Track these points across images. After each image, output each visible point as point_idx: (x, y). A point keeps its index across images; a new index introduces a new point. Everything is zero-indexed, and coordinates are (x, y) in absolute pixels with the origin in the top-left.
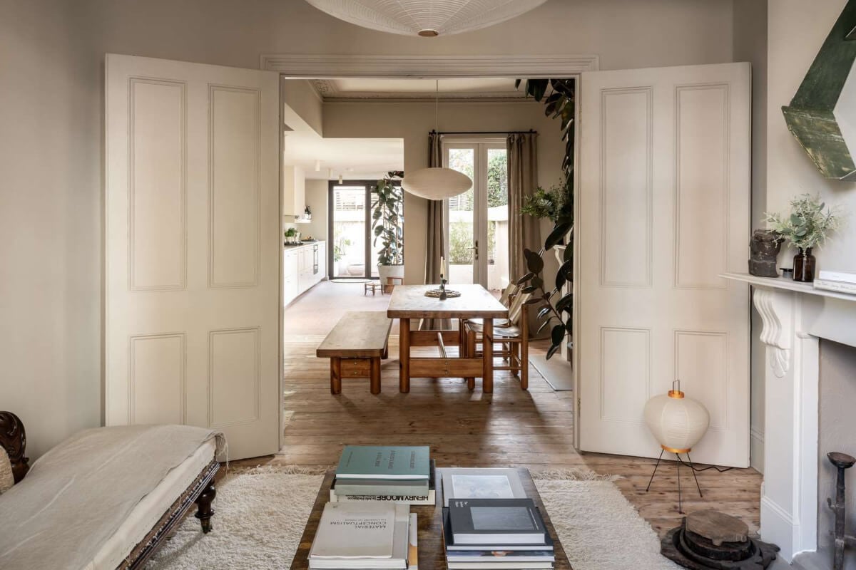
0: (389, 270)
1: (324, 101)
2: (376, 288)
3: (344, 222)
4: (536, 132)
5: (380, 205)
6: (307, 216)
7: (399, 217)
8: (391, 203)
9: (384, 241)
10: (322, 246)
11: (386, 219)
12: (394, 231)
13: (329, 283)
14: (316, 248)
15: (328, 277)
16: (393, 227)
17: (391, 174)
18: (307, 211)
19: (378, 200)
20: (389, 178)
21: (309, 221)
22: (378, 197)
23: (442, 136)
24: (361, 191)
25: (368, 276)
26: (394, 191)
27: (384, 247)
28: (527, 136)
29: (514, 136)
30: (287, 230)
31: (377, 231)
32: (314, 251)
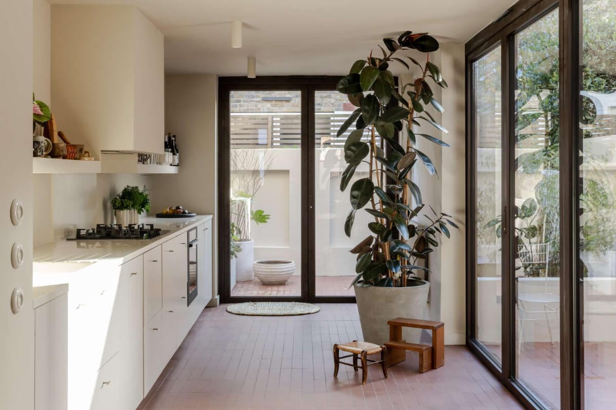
5: (360, 128)
6: (169, 156)
9: (372, 219)
14: (193, 236)
15: (217, 297)
17: (392, 43)
18: (171, 145)
19: (353, 113)
21: (172, 170)
25: (309, 296)
27: (372, 234)
30: (120, 190)
31: (356, 193)
32: (191, 246)
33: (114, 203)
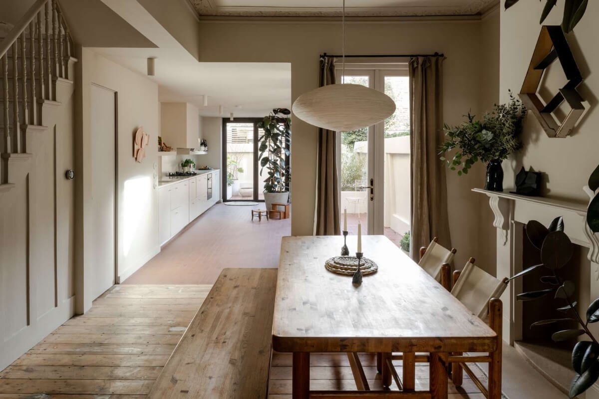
0: (274, 197)
1: (200, 19)
2: (261, 214)
3: (236, 153)
4: (442, 55)
5: (266, 139)
6: (203, 148)
7: (282, 149)
8: (275, 137)
9: (269, 171)
10: (216, 174)
11: (271, 151)
12: (278, 162)
13: (222, 205)
14: (210, 176)
15: (222, 200)
16: (278, 158)
17: (275, 111)
18: (204, 144)
19: (264, 134)
20: (274, 115)
21: (203, 153)
22: (264, 132)
23: (335, 59)
24: (250, 126)
25: (256, 199)
26: (278, 126)
27: (269, 176)
28: (433, 59)
29: (418, 59)
30: (184, 160)
31: (263, 162)
32: (208, 179)
33: (182, 164)
